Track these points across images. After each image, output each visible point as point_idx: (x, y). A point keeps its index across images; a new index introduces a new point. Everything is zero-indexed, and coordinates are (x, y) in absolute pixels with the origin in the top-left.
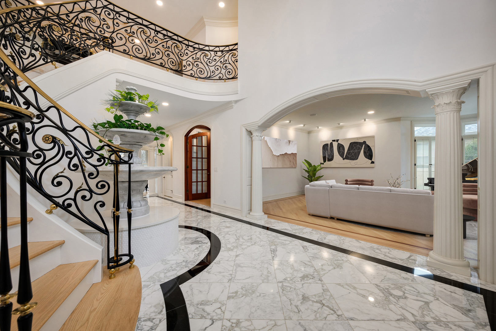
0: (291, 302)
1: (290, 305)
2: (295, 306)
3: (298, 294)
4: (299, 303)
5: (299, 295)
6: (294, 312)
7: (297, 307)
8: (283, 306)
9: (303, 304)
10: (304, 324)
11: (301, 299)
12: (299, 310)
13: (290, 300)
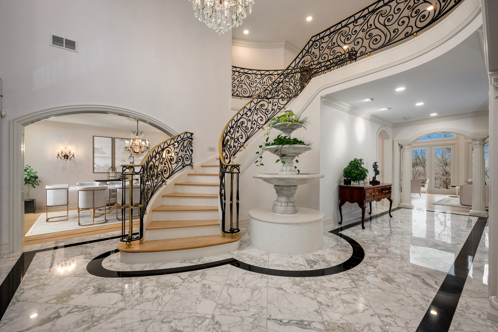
0: (178, 320)
1: (175, 317)
2: (171, 321)
3: (186, 328)
4: (173, 324)
5: (184, 329)
6: (165, 318)
7: (170, 322)
8: (175, 313)
9: (169, 328)
10: (148, 321)
11: (177, 328)
12: (164, 323)
13: (181, 319)
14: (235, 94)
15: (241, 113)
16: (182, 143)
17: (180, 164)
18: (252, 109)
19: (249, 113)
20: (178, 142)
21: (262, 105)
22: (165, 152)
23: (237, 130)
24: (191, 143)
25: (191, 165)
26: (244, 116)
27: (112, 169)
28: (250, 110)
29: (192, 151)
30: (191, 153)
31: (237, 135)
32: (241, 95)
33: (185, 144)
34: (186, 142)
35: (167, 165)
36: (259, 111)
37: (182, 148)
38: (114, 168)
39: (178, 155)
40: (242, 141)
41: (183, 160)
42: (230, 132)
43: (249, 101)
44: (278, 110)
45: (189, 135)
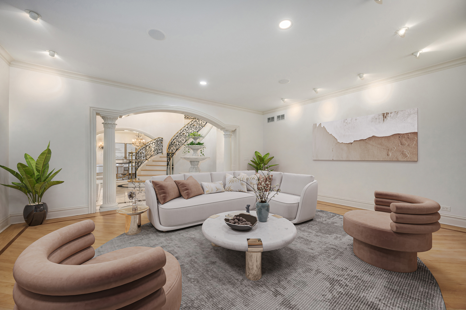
14: (186, 117)
15: (183, 129)
16: (156, 143)
17: (155, 152)
18: (189, 127)
19: (187, 129)
20: (155, 142)
21: (194, 125)
22: (148, 147)
23: (180, 137)
24: (161, 143)
25: (162, 152)
26: (185, 131)
27: (125, 158)
28: (188, 127)
29: (162, 146)
30: (162, 147)
31: (180, 139)
32: (190, 118)
33: (158, 143)
34: (159, 142)
35: (149, 153)
36: (192, 128)
37: (157, 145)
38: (126, 157)
39: (154, 148)
40: (183, 142)
41: (157, 151)
42: (176, 138)
43: (191, 120)
44: (202, 127)
45: (160, 139)
